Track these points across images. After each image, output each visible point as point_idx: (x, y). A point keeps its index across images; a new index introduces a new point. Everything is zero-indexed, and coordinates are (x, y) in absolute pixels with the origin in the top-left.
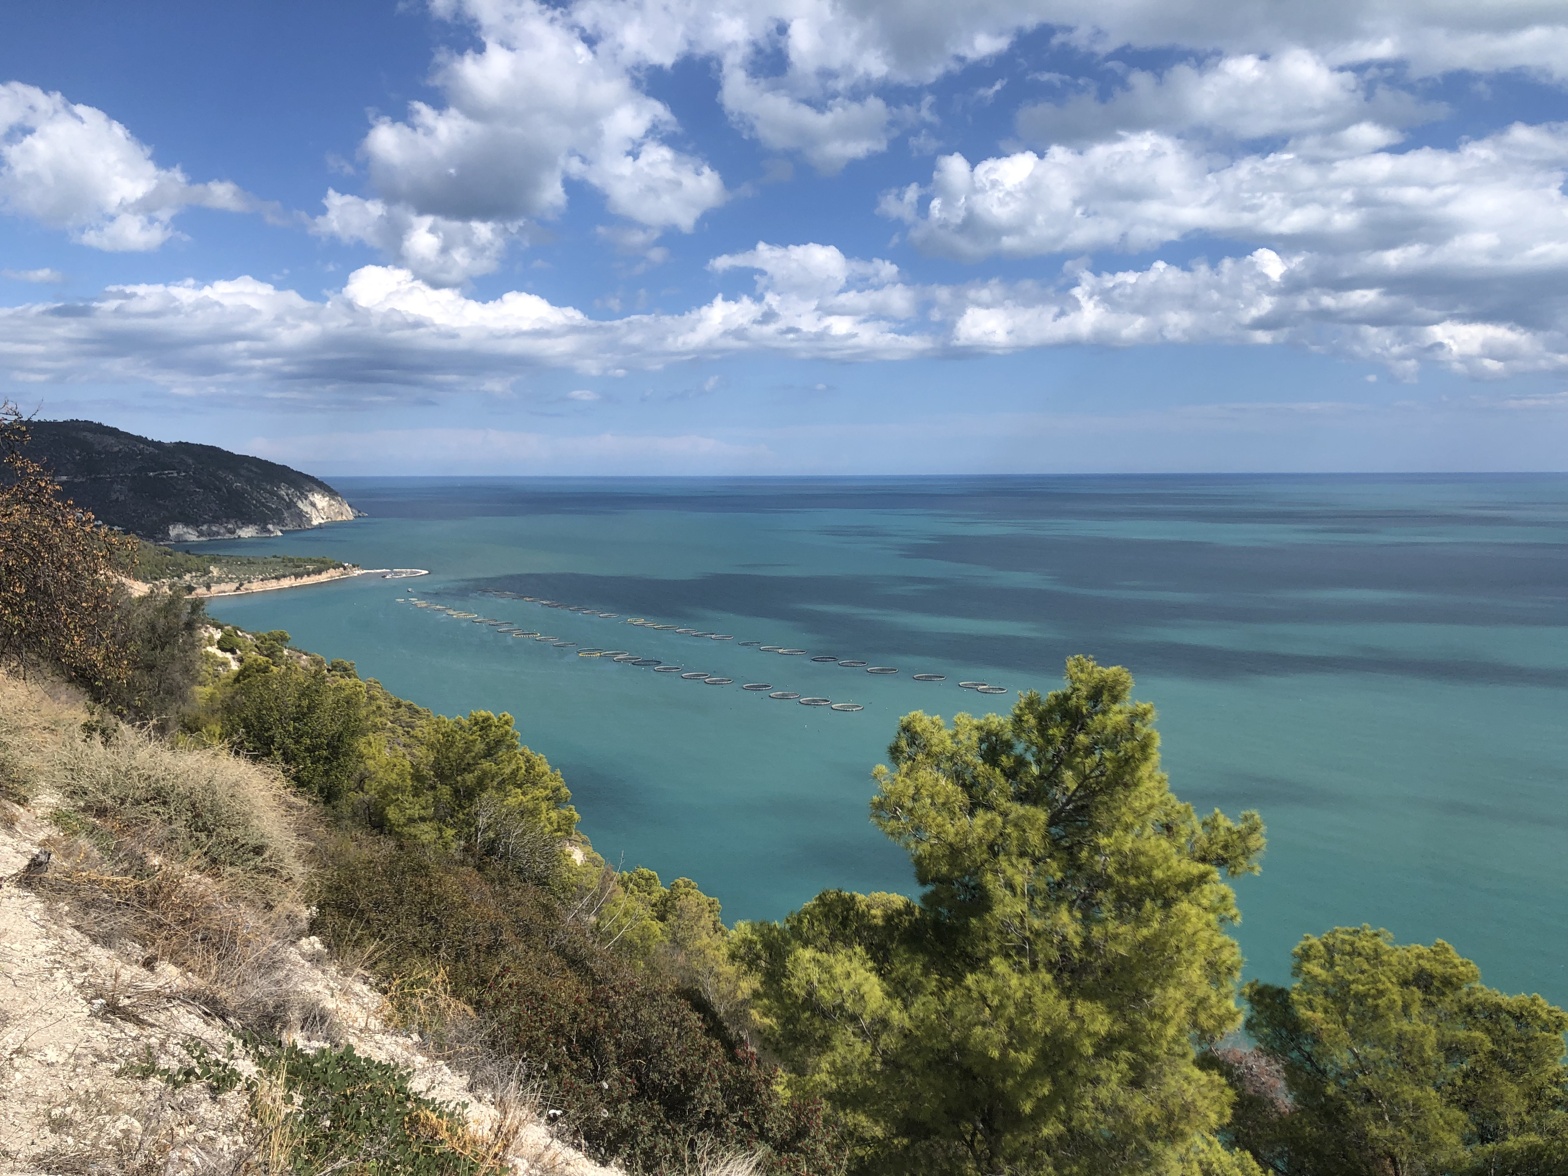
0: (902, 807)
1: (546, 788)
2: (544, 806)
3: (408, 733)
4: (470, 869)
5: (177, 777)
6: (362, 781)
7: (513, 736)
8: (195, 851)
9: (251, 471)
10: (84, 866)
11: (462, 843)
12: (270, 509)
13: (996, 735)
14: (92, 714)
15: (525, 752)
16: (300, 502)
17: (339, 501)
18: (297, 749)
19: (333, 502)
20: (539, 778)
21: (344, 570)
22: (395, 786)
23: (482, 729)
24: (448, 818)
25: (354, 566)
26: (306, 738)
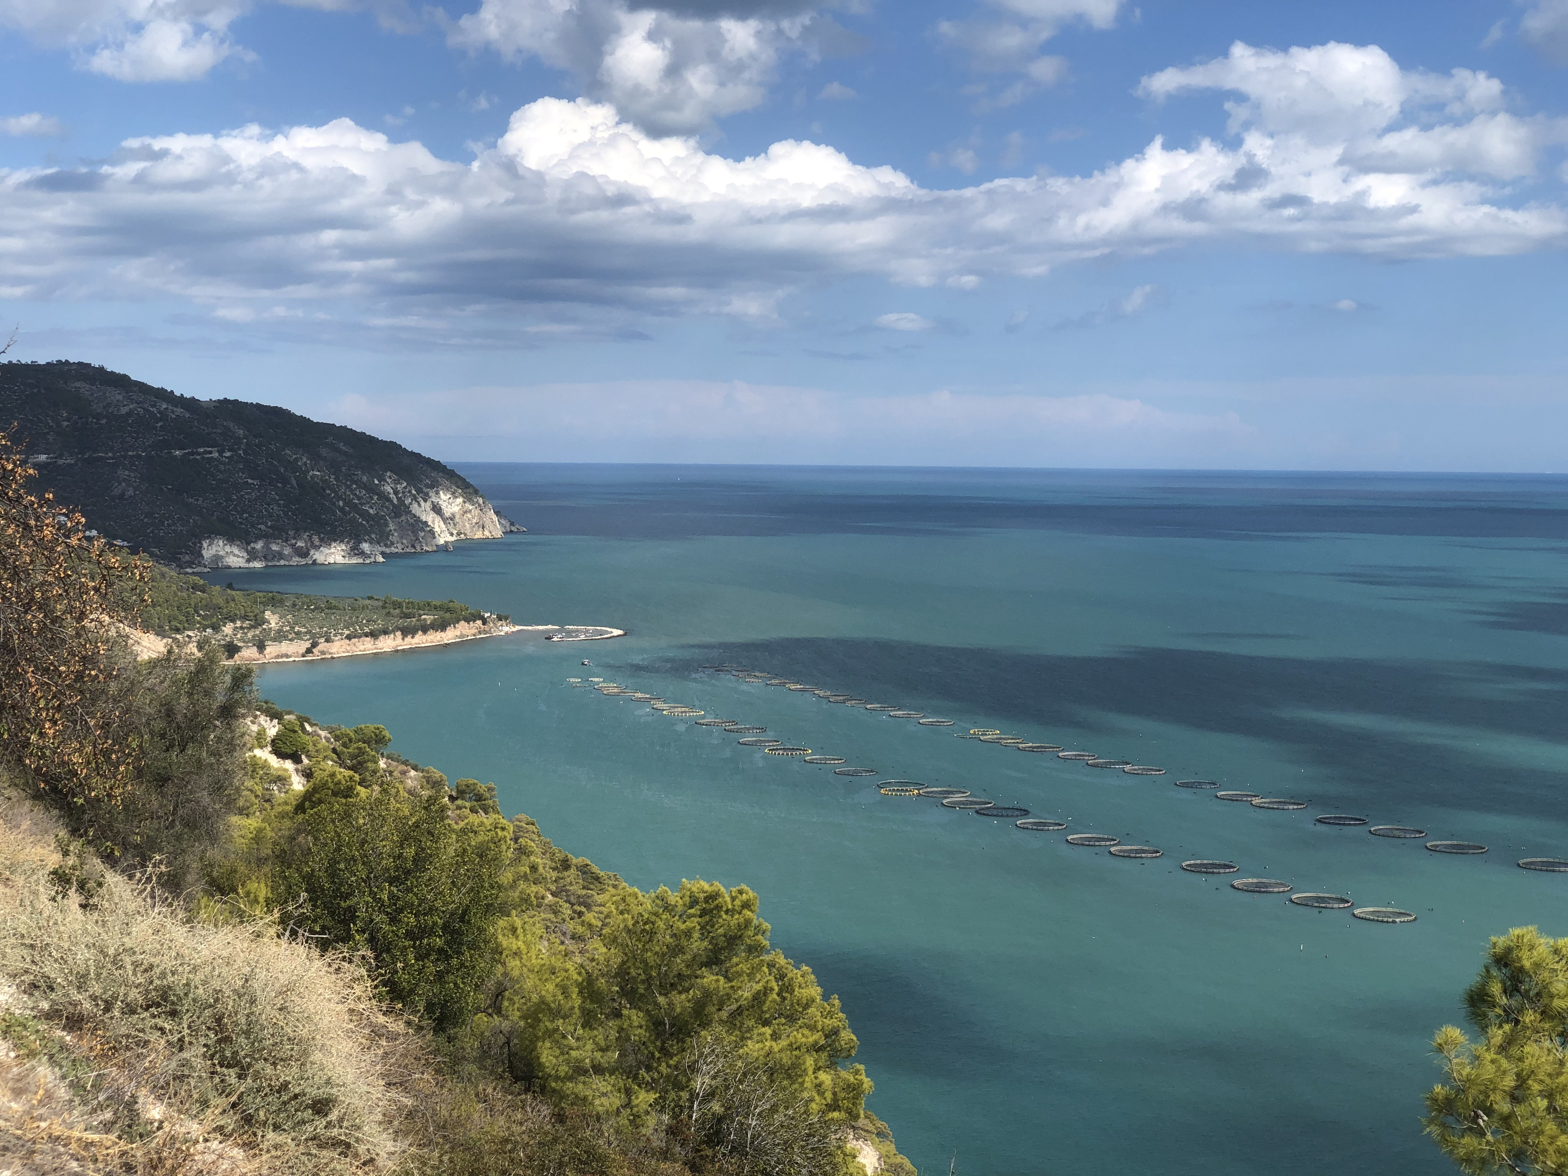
0: (1489, 1111)
1: (812, 1028)
2: (809, 1062)
3: (580, 914)
4: (678, 1166)
5: (195, 969)
6: (499, 994)
7: (758, 930)
8: (219, 1101)
9: (339, 451)
10: (42, 1111)
11: (665, 1118)
12: (365, 515)
14: (66, 853)
15: (777, 960)
16: (415, 505)
17: (479, 505)
18: (393, 931)
19: (471, 507)
20: (801, 1009)
21: (484, 624)
22: (552, 1005)
23: (703, 913)
24: (642, 1072)
25: (500, 618)
26: (409, 913)
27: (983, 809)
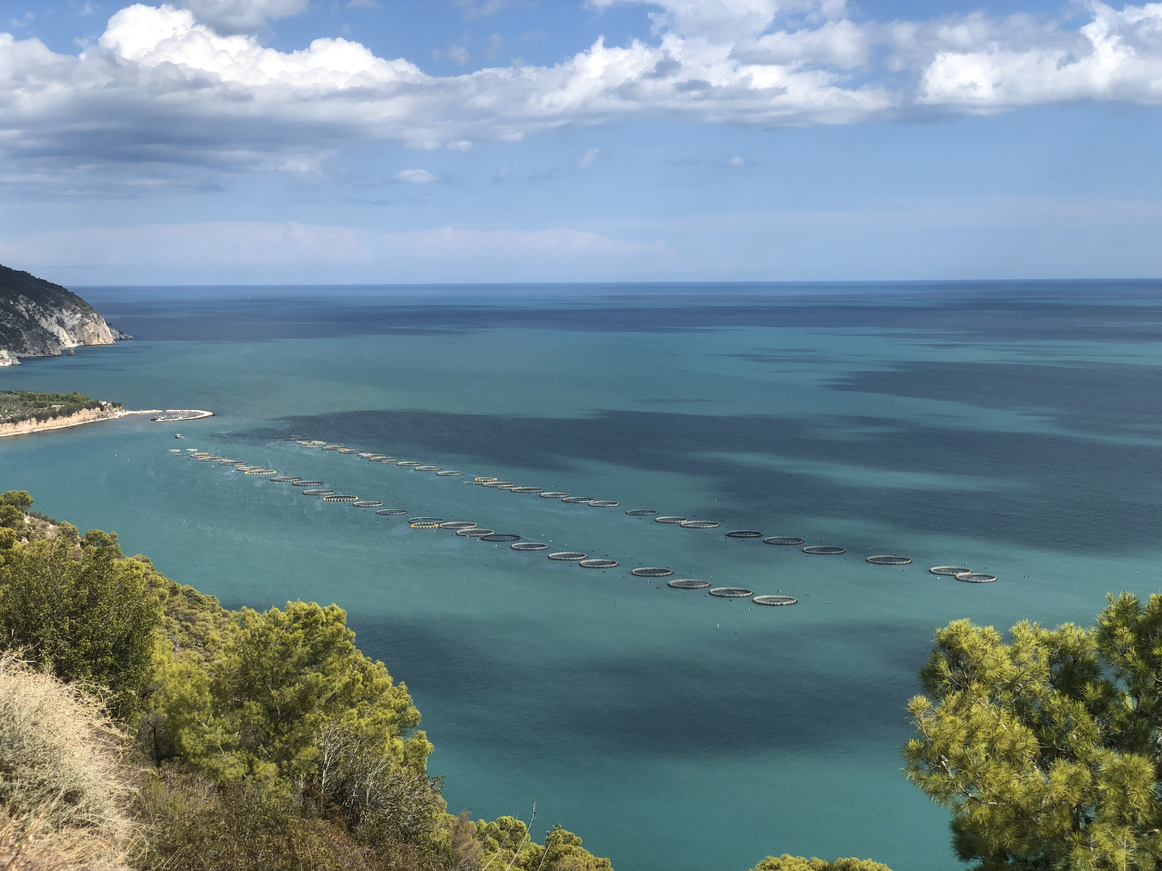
0: (948, 755)
1: (387, 706)
2: (387, 731)
3: (187, 628)
6: (145, 695)
7: (346, 637)
11: (300, 784)
13: (1074, 654)
15: (358, 658)
16: (44, 320)
17: (95, 319)
18: (74, 653)
19: (88, 321)
20: (378, 693)
21: (102, 410)
22: (190, 701)
23: (305, 626)
24: (261, 747)
25: (114, 406)
26: (86, 639)
27: (486, 536)
